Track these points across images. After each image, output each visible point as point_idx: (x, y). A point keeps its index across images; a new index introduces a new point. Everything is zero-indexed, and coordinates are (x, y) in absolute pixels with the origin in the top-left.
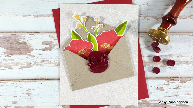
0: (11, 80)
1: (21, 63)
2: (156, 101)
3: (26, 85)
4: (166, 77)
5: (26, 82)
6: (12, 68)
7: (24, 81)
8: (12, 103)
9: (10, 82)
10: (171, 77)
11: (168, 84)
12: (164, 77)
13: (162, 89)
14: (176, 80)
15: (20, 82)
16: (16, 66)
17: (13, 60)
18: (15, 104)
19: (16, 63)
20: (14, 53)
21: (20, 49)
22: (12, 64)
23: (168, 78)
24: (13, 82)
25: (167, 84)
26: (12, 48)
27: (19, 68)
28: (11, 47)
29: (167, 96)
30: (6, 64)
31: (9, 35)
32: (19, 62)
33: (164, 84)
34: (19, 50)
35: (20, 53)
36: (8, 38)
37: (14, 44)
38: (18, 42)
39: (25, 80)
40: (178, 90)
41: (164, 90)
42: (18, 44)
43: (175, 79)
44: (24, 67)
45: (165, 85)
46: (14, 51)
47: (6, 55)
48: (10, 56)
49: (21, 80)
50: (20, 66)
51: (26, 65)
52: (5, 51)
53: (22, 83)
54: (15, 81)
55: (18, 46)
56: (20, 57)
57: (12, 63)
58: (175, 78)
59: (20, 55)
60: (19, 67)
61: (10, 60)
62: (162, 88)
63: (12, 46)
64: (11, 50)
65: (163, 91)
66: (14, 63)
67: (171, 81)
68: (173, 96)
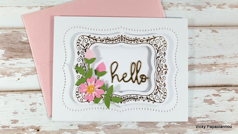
0: (10, 91)
1: (24, 69)
2: (204, 118)
3: (30, 97)
4: (215, 85)
5: (30, 94)
6: (12, 76)
7: (27, 93)
8: (11, 122)
9: (9, 94)
10: (222, 85)
11: (219, 95)
12: (213, 86)
13: (211, 102)
14: (230, 89)
15: (22, 94)
16: (17, 72)
17: (14, 65)
18: (15, 123)
19: (18, 69)
20: (16, 55)
21: (24, 50)
22: (13, 70)
23: (219, 86)
24: (14, 94)
25: (217, 95)
26: (12, 49)
27: (22, 76)
28: (11, 47)
29: (219, 111)
30: (4, 70)
31: (10, 32)
32: (21, 68)
33: (213, 95)
34: (22, 51)
35: (23, 55)
36: (7, 36)
37: (16, 44)
38: (20, 42)
39: (28, 91)
40: (233, 102)
41: (214, 103)
42: (20, 44)
43: (228, 88)
44: (28, 74)
45: (215, 96)
46: (15, 53)
47: (5, 58)
48: (10, 59)
49: (24, 91)
50: (23, 72)
51: (30, 71)
52: (4, 53)
53: (26, 95)
54: (16, 92)
55: (21, 46)
56: (23, 60)
57: (12, 68)
58: (227, 86)
59: (22, 58)
60: (21, 74)
61: (10, 65)
62: (210, 99)
63: (13, 47)
64: (11, 51)
65: (213, 105)
66: (15, 68)
67: (222, 91)
68: (226, 111)
